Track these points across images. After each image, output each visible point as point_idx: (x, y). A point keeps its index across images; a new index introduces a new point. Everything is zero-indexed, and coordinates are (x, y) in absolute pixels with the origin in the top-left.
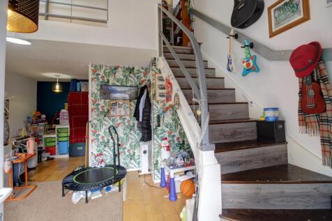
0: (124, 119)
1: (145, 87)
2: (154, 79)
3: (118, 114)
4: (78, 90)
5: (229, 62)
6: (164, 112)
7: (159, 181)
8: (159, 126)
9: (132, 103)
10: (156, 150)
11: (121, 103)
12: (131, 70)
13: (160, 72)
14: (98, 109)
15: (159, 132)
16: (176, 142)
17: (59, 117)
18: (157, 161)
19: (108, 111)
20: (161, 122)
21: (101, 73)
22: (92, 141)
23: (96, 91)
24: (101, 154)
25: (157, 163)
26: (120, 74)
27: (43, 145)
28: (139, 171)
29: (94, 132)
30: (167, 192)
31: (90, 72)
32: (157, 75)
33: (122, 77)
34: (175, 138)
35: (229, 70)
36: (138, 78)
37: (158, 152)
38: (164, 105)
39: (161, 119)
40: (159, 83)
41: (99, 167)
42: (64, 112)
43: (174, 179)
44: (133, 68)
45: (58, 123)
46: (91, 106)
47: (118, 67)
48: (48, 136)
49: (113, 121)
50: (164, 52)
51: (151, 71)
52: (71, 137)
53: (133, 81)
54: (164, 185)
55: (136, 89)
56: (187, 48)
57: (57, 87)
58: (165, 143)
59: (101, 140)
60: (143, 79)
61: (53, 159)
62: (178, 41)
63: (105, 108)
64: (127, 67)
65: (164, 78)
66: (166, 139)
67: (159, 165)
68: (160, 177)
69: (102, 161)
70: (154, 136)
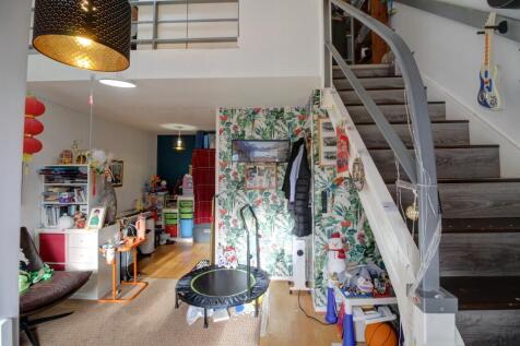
0: (267, 194)
1: (301, 141)
2: (316, 128)
3: (258, 186)
4: (206, 147)
5: (485, 85)
6: (333, 186)
7: (324, 309)
8: (325, 210)
9: (280, 168)
10: (319, 254)
11: (262, 167)
12: (279, 114)
13: (327, 116)
14: (229, 177)
15: (325, 222)
16: (358, 242)
17: (181, 184)
18: (321, 274)
19: (243, 181)
20: (329, 205)
21: (234, 121)
22: (220, 225)
23: (226, 150)
24: (232, 248)
25: (320, 277)
26: (261, 122)
27: (162, 223)
28: (290, 283)
29: (223, 213)
30: (339, 335)
31: (218, 121)
32: (322, 121)
33: (264, 126)
34: (356, 236)
35: (484, 103)
36: (289, 125)
37: (323, 258)
38: (334, 174)
39: (329, 199)
40: (324, 134)
41: (228, 267)
42: (188, 176)
43: (351, 317)
44: (282, 111)
45: (180, 192)
46: (218, 173)
47: (258, 110)
48: (168, 211)
49: (250, 196)
50: (334, 79)
51: (311, 114)
52: (195, 214)
53: (282, 131)
54: (332, 319)
55: (287, 143)
56: (380, 66)
57: (179, 142)
58: (336, 243)
59: (232, 226)
60: (299, 127)
61: (173, 242)
62: (363, 54)
63: (239, 176)
64: (271, 109)
65: (334, 126)
66: (337, 235)
67: (324, 281)
68: (326, 301)
69: (233, 258)
70: (316, 229)
